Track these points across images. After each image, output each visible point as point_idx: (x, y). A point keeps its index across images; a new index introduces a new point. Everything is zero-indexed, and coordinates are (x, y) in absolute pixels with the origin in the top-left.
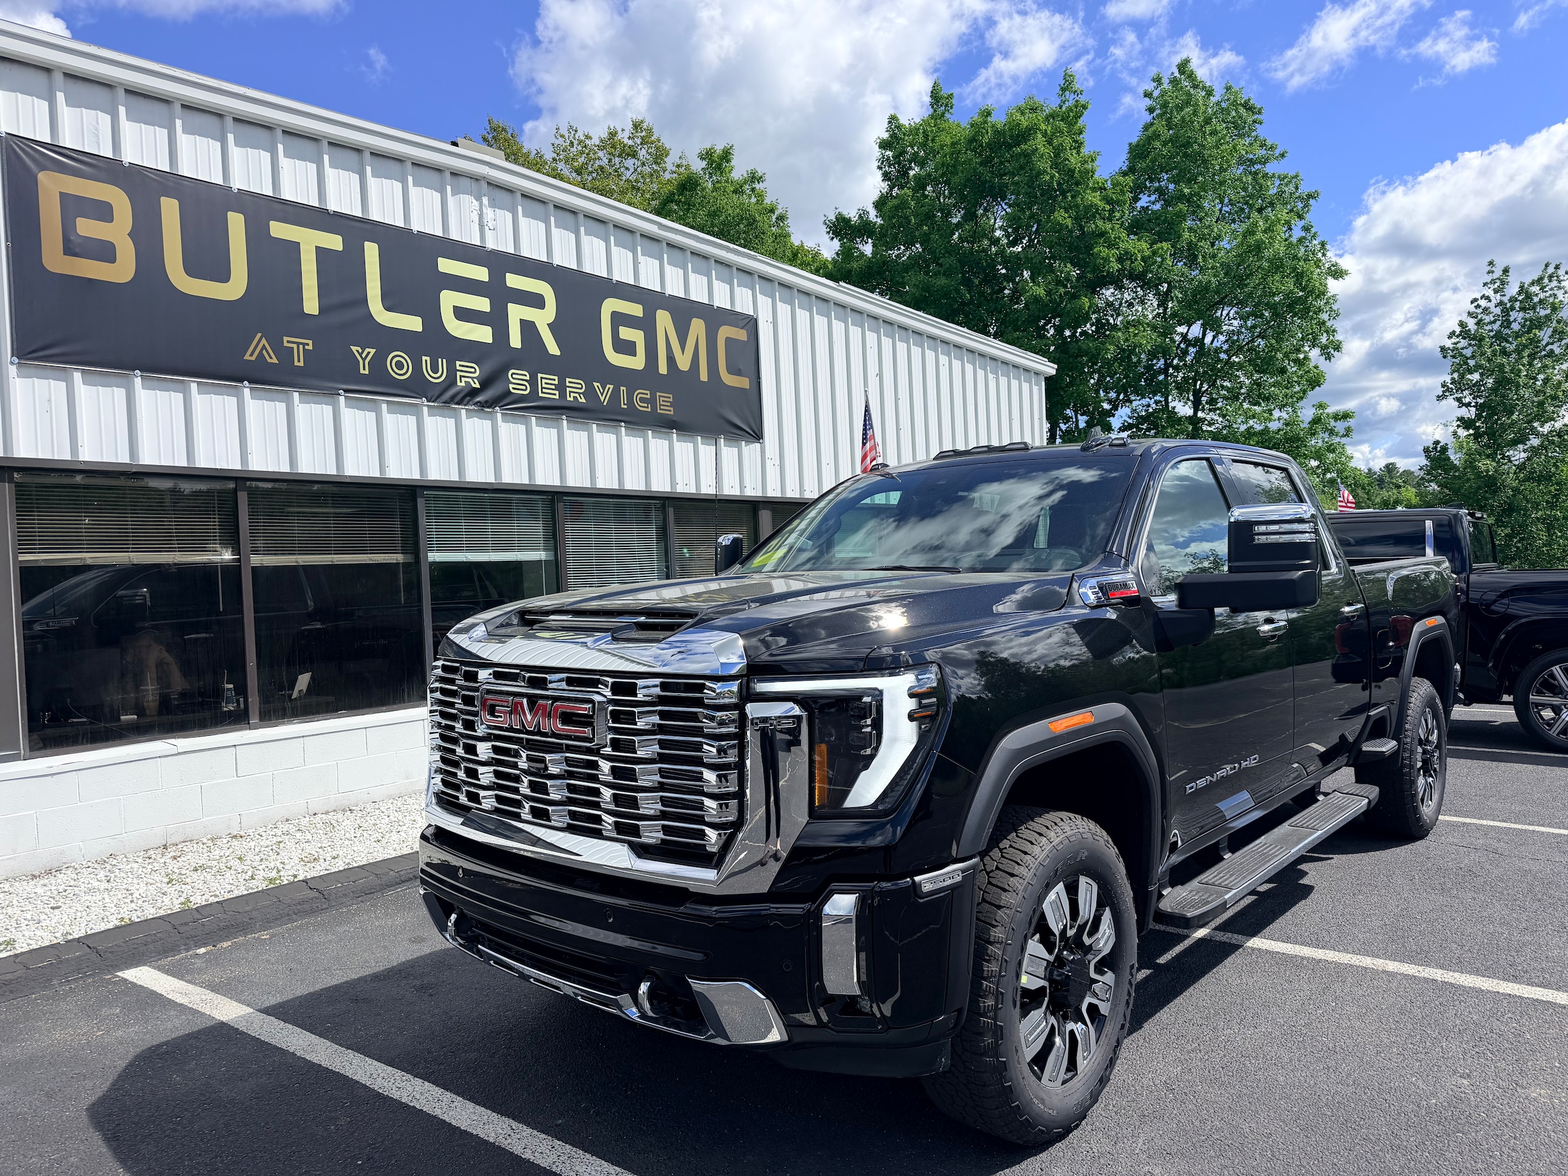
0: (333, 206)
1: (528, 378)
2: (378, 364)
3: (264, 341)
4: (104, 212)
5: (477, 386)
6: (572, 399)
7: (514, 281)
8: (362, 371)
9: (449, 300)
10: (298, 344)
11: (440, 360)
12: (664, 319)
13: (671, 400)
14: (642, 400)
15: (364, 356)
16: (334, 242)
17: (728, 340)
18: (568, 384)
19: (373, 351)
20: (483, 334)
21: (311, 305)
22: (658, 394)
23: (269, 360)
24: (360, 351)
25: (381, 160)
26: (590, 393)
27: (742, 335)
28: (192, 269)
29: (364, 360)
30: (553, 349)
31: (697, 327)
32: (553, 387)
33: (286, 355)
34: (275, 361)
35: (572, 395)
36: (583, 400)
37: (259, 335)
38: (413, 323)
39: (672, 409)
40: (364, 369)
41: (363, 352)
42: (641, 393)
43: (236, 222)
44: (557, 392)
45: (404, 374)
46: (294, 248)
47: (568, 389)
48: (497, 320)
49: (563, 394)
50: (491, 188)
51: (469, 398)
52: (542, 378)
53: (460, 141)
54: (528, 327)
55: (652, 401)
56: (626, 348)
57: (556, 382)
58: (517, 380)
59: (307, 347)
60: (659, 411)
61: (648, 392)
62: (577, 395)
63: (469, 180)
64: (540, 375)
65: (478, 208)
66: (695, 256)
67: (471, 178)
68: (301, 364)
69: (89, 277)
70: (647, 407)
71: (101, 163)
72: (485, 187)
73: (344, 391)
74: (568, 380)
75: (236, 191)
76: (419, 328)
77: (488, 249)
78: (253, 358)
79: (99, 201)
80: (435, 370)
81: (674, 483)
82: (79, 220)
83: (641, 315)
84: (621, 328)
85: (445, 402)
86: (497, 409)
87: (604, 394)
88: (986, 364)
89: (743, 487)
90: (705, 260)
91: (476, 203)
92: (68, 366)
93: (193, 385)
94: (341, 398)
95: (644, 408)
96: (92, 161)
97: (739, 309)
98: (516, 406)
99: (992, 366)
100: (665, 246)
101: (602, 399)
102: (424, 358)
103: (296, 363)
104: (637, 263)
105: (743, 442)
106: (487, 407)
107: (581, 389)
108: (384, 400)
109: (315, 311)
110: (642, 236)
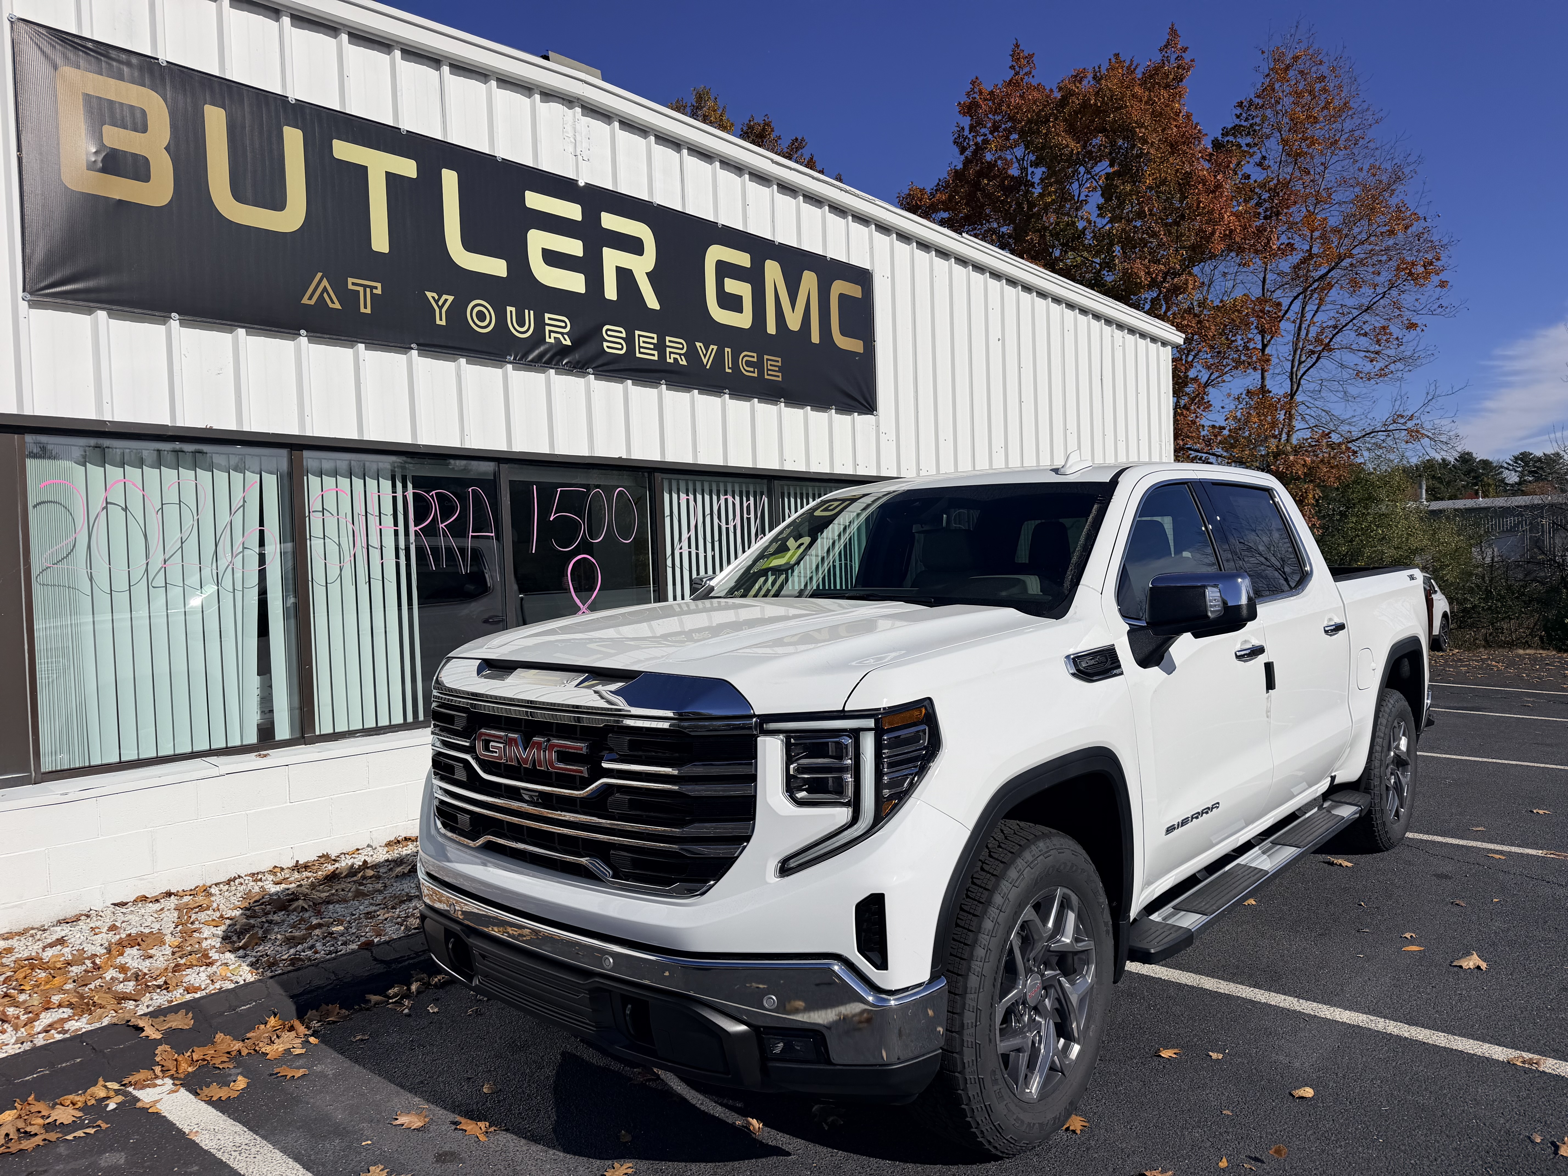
0: (406, 125)
1: (624, 335)
2: (457, 313)
3: (325, 282)
4: (137, 121)
5: (568, 343)
6: (672, 361)
7: (610, 221)
8: (438, 322)
9: (537, 241)
10: (365, 287)
11: (526, 311)
12: (773, 271)
13: (779, 364)
14: (748, 363)
15: (440, 303)
16: (408, 168)
17: (841, 296)
18: (668, 344)
19: (451, 298)
20: (575, 282)
21: (380, 242)
22: (766, 357)
23: (331, 305)
24: (436, 297)
25: (462, 74)
26: (692, 354)
27: (854, 291)
28: (242, 192)
29: (441, 308)
30: (652, 302)
31: (809, 281)
32: (652, 346)
33: (350, 299)
34: (337, 306)
35: (673, 356)
36: (684, 363)
37: (320, 275)
38: (497, 267)
40: (441, 319)
41: (439, 299)
42: (748, 355)
43: (293, 139)
44: (656, 353)
45: (486, 327)
46: (362, 171)
47: (668, 350)
48: (590, 266)
49: (662, 355)
50: (585, 112)
51: (558, 357)
52: (639, 336)
53: (551, 54)
54: (625, 276)
55: (759, 365)
56: (731, 303)
57: (655, 341)
58: (613, 338)
59: (374, 291)
60: (766, 377)
61: (755, 355)
62: (677, 356)
63: (561, 101)
64: (637, 333)
65: (571, 134)
66: (807, 200)
67: (563, 99)
68: (368, 311)
69: (118, 198)
70: (754, 372)
71: (134, 60)
72: (578, 110)
73: (418, 345)
74: (668, 338)
75: (294, 102)
76: (503, 273)
77: (581, 183)
78: (312, 302)
79: (132, 107)
80: (521, 323)
81: (782, 460)
82: (107, 129)
83: (749, 266)
84: (727, 280)
85: (532, 361)
86: (590, 370)
87: (707, 355)
88: (1113, 331)
89: (856, 465)
90: (818, 205)
91: (569, 128)
92: (92, 304)
93: (241, 332)
94: (414, 353)
95: (751, 373)
96: (123, 57)
97: (854, 262)
98: (611, 367)
99: (1118, 333)
100: (775, 187)
101: (705, 361)
102: (509, 309)
103: (362, 310)
104: (745, 205)
105: (856, 414)
106: (578, 368)
107: (682, 349)
108: (462, 356)
109: (386, 250)
110: (750, 174)
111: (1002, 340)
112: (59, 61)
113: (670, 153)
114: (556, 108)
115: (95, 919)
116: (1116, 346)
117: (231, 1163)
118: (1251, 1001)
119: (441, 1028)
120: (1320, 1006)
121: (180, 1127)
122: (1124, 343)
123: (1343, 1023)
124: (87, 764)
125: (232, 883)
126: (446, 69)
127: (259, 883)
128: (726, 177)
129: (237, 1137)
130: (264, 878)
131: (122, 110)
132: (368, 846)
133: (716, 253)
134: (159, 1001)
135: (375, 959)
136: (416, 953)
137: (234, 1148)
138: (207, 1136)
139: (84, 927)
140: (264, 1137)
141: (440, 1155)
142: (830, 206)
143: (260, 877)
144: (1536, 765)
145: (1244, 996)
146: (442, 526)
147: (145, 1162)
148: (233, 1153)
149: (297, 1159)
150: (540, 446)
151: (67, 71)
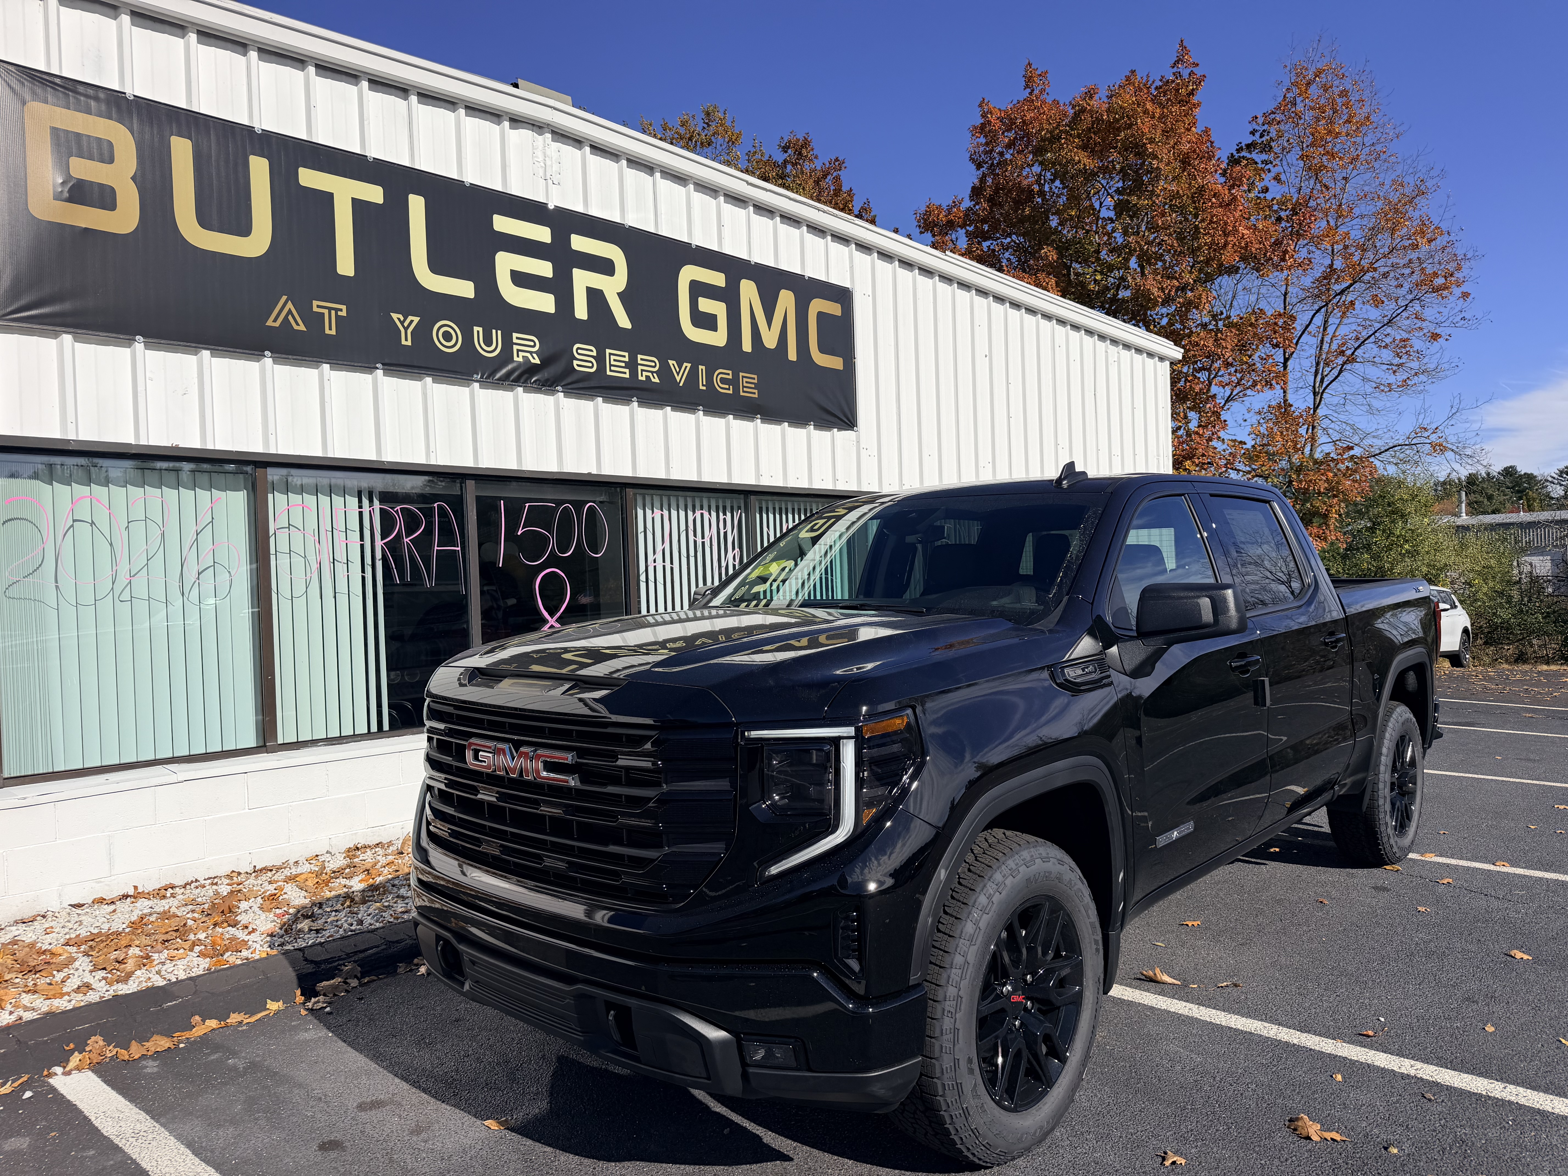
0: (373, 153)
1: (594, 354)
2: (422, 334)
3: (290, 305)
4: (103, 152)
5: (537, 361)
6: (644, 379)
7: (580, 243)
8: (404, 342)
9: (506, 263)
10: (330, 309)
11: (494, 331)
12: (748, 290)
13: (756, 381)
14: (723, 381)
15: (406, 324)
16: (374, 194)
17: (820, 314)
18: (640, 362)
19: (416, 320)
20: (544, 303)
21: (346, 265)
22: (741, 374)
23: (296, 327)
24: (402, 319)
25: (429, 102)
26: (665, 372)
27: (834, 309)
28: (207, 221)
29: (406, 329)
30: (623, 321)
31: (786, 300)
32: (623, 365)
33: (315, 321)
34: (302, 327)
35: (645, 374)
36: (657, 380)
37: (284, 298)
38: (464, 289)
39: (756, 391)
40: (406, 340)
41: (405, 320)
42: (723, 373)
43: (259, 168)
44: (627, 371)
45: (453, 347)
46: (327, 199)
47: (640, 368)
48: (560, 287)
49: (634, 373)
50: (556, 138)
51: (527, 376)
52: (610, 354)
53: (520, 82)
54: (595, 297)
55: (734, 382)
56: (706, 321)
57: (627, 359)
58: (583, 357)
59: (339, 313)
60: (742, 394)
61: (730, 372)
62: (650, 374)
63: (530, 126)
64: (608, 351)
65: (541, 159)
66: (785, 220)
67: (533, 125)
68: (333, 332)
69: (84, 226)
70: (729, 389)
71: (102, 95)
72: (549, 136)
73: (383, 364)
74: (639, 357)
75: (260, 132)
76: (471, 295)
77: (551, 206)
78: (277, 324)
79: (99, 140)
80: (488, 342)
81: (758, 475)
82: (74, 161)
83: (723, 285)
84: (700, 299)
85: (499, 379)
86: (559, 388)
87: (680, 373)
88: (1107, 347)
89: (835, 480)
90: (796, 225)
91: (539, 154)
92: (58, 329)
93: (206, 353)
94: (380, 373)
95: (726, 390)
96: (91, 92)
97: (834, 280)
98: (581, 385)
99: (1112, 349)
100: (751, 208)
101: (678, 379)
102: (476, 329)
103: (327, 331)
104: (720, 226)
105: (835, 430)
106: (547, 386)
107: (654, 367)
108: (429, 375)
109: (351, 272)
110: (726, 195)
111: (989, 356)
112: (28, 97)
113: (643, 176)
114: (525, 134)
115: (50, 919)
116: (1111, 360)
117: (126, 1149)
118: (1152, 1008)
119: (357, 1025)
121: (87, 1114)
122: (1119, 358)
123: (1236, 1030)
124: (51, 770)
125: (188, 887)
126: (414, 99)
127: (215, 887)
128: (699, 199)
129: (138, 1125)
130: (220, 882)
131: (89, 144)
132: (328, 852)
133: (689, 274)
134: (92, 997)
135: (306, 960)
136: (347, 954)
137: (133, 1135)
138: (110, 1124)
139: (38, 927)
140: (163, 1125)
141: (324, 1143)
142: (808, 226)
143: (216, 880)
144: (1511, 780)
145: (1146, 1003)
146: (406, 540)
147: (46, 1146)
148: (130, 1139)
149: (189, 1145)
150: (508, 462)
151: (35, 106)
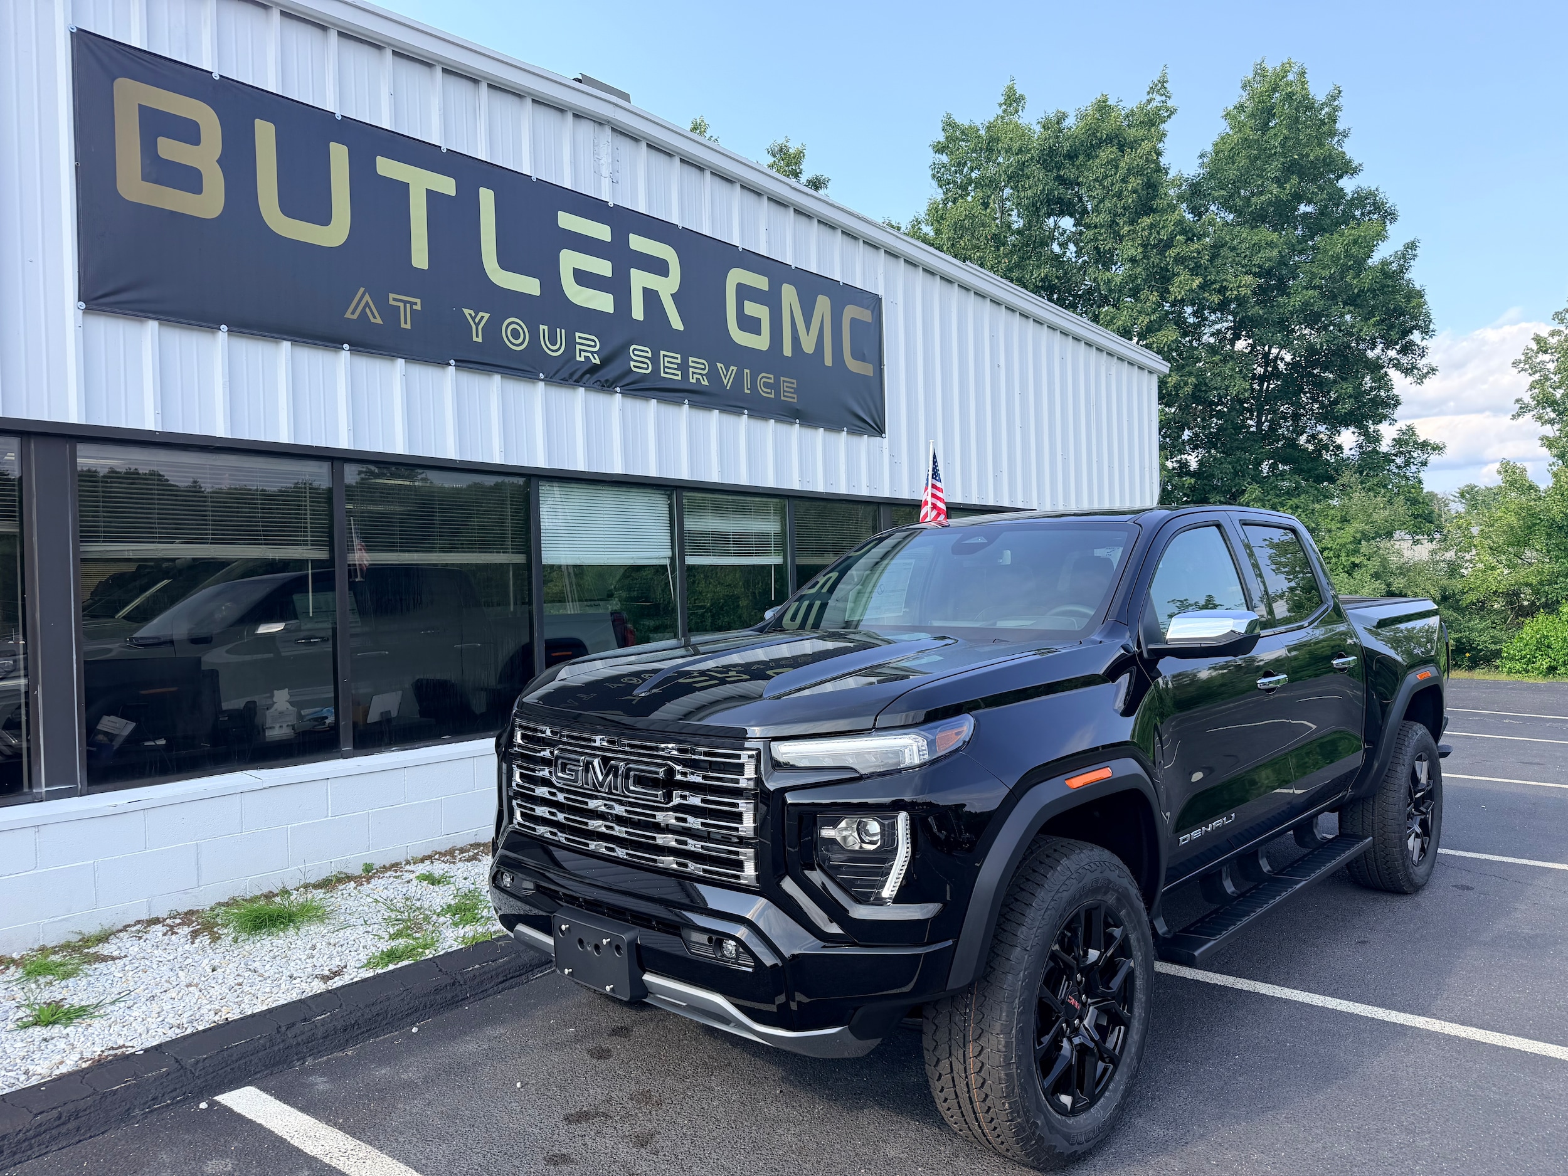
0: (447, 144)
1: (649, 355)
2: (492, 330)
3: (367, 297)
4: (190, 133)
5: (597, 361)
6: (694, 381)
7: (638, 243)
8: (475, 339)
9: (570, 260)
10: (405, 302)
11: (558, 330)
12: (789, 294)
13: (795, 386)
14: (766, 385)
15: (477, 320)
16: (447, 186)
17: (853, 321)
18: (691, 364)
19: (487, 316)
20: (604, 302)
21: (420, 258)
22: (782, 378)
23: (373, 320)
24: (473, 315)
25: (499, 94)
26: (713, 375)
27: (866, 315)
28: (289, 208)
29: (477, 325)
30: (677, 323)
31: (823, 304)
32: (676, 366)
33: (391, 314)
34: (379, 321)
35: (695, 376)
36: (706, 383)
37: (362, 290)
38: (531, 286)
39: (795, 396)
40: (477, 336)
41: (476, 316)
42: (766, 377)
43: (339, 155)
44: (679, 373)
45: (518, 345)
46: (403, 189)
47: (691, 370)
48: (618, 286)
49: (685, 375)
50: (615, 134)
51: (588, 375)
52: (664, 356)
54: (651, 297)
55: (776, 387)
56: (750, 325)
57: (679, 361)
58: (639, 358)
59: (415, 307)
60: (782, 398)
61: (772, 376)
62: (700, 377)
63: (592, 123)
66: (823, 225)
67: (596, 121)
68: (408, 326)
69: (171, 209)
70: (771, 393)
72: (608, 133)
73: (455, 361)
74: (691, 359)
75: (340, 118)
76: (537, 292)
77: (611, 204)
78: (355, 317)
79: (185, 120)
80: (553, 341)
82: (162, 141)
83: (767, 289)
84: (746, 302)
85: (563, 378)
86: (618, 389)
87: (727, 376)
88: (1103, 360)
89: (865, 486)
90: (832, 230)
92: (144, 315)
93: (287, 344)
94: (452, 369)
95: (767, 394)
97: (865, 287)
98: (637, 386)
99: (1108, 362)
100: (792, 212)
101: (725, 382)
102: (542, 327)
103: (403, 326)
105: (866, 436)
106: (607, 386)
107: (704, 369)
108: (497, 372)
109: (426, 267)
110: (768, 199)
111: (1002, 366)
112: (116, 72)
113: (694, 176)
114: (585, 129)
116: (1107, 374)
120: (1376, 1009)
122: (1114, 371)
126: (484, 89)
129: (341, 1143)
131: (176, 123)
133: (736, 276)
135: (440, 970)
138: (309, 1143)
140: (368, 1143)
142: (842, 232)
145: (1301, 1000)
151: (124, 83)
